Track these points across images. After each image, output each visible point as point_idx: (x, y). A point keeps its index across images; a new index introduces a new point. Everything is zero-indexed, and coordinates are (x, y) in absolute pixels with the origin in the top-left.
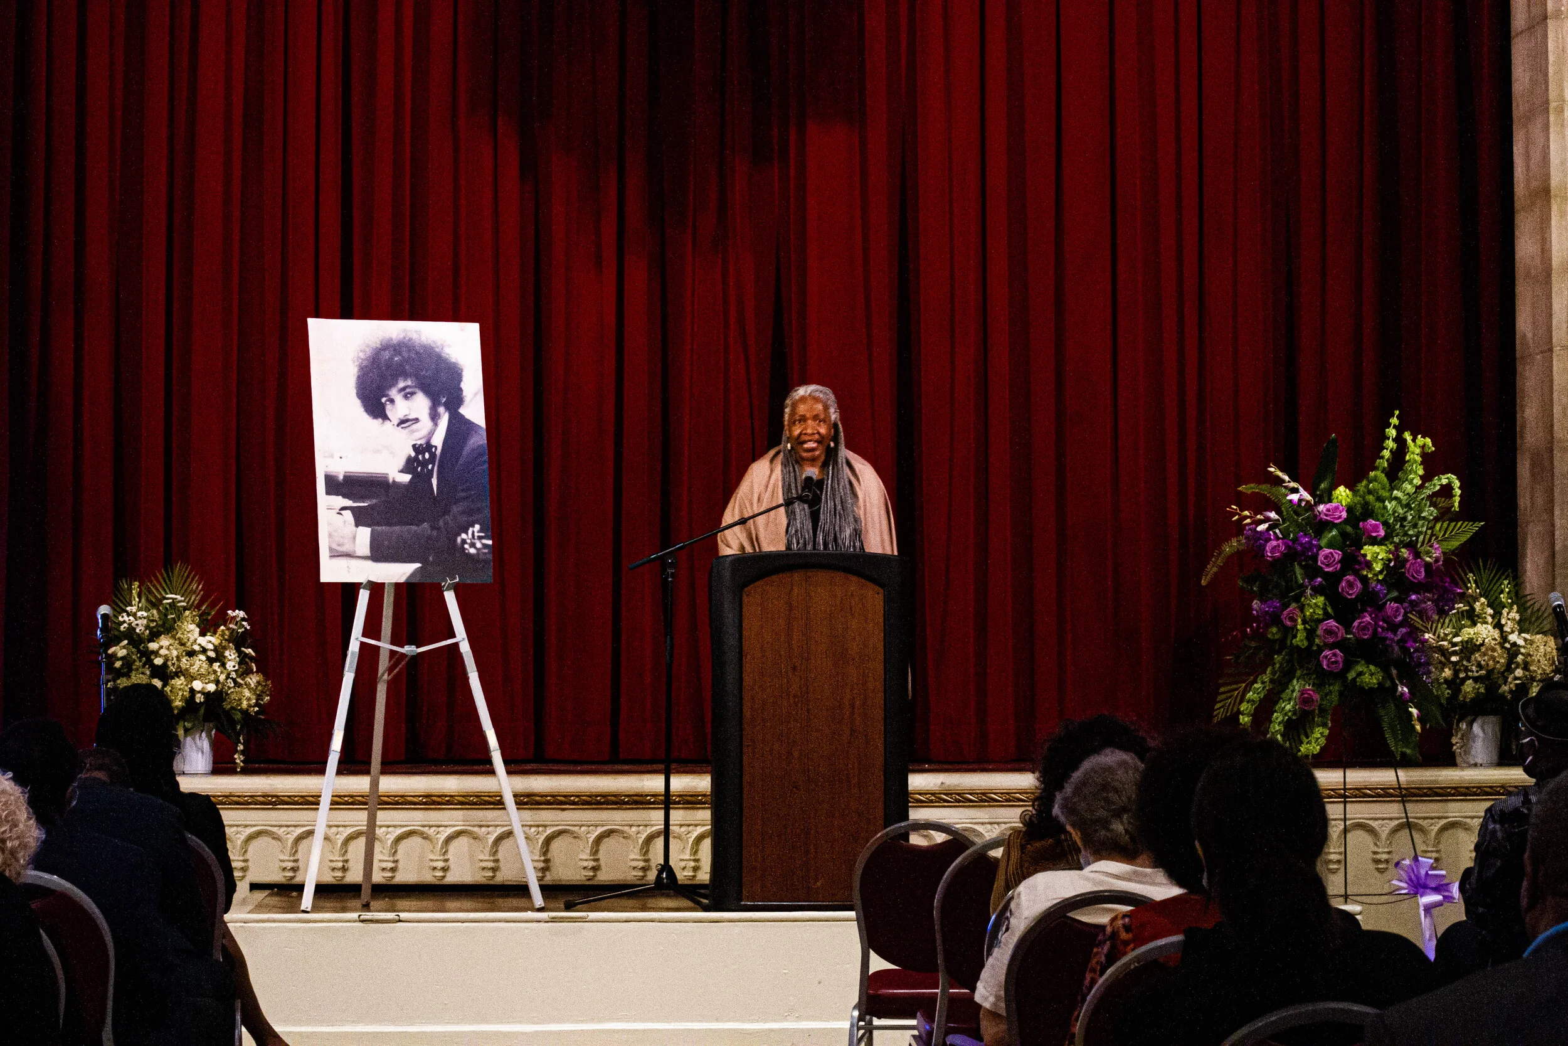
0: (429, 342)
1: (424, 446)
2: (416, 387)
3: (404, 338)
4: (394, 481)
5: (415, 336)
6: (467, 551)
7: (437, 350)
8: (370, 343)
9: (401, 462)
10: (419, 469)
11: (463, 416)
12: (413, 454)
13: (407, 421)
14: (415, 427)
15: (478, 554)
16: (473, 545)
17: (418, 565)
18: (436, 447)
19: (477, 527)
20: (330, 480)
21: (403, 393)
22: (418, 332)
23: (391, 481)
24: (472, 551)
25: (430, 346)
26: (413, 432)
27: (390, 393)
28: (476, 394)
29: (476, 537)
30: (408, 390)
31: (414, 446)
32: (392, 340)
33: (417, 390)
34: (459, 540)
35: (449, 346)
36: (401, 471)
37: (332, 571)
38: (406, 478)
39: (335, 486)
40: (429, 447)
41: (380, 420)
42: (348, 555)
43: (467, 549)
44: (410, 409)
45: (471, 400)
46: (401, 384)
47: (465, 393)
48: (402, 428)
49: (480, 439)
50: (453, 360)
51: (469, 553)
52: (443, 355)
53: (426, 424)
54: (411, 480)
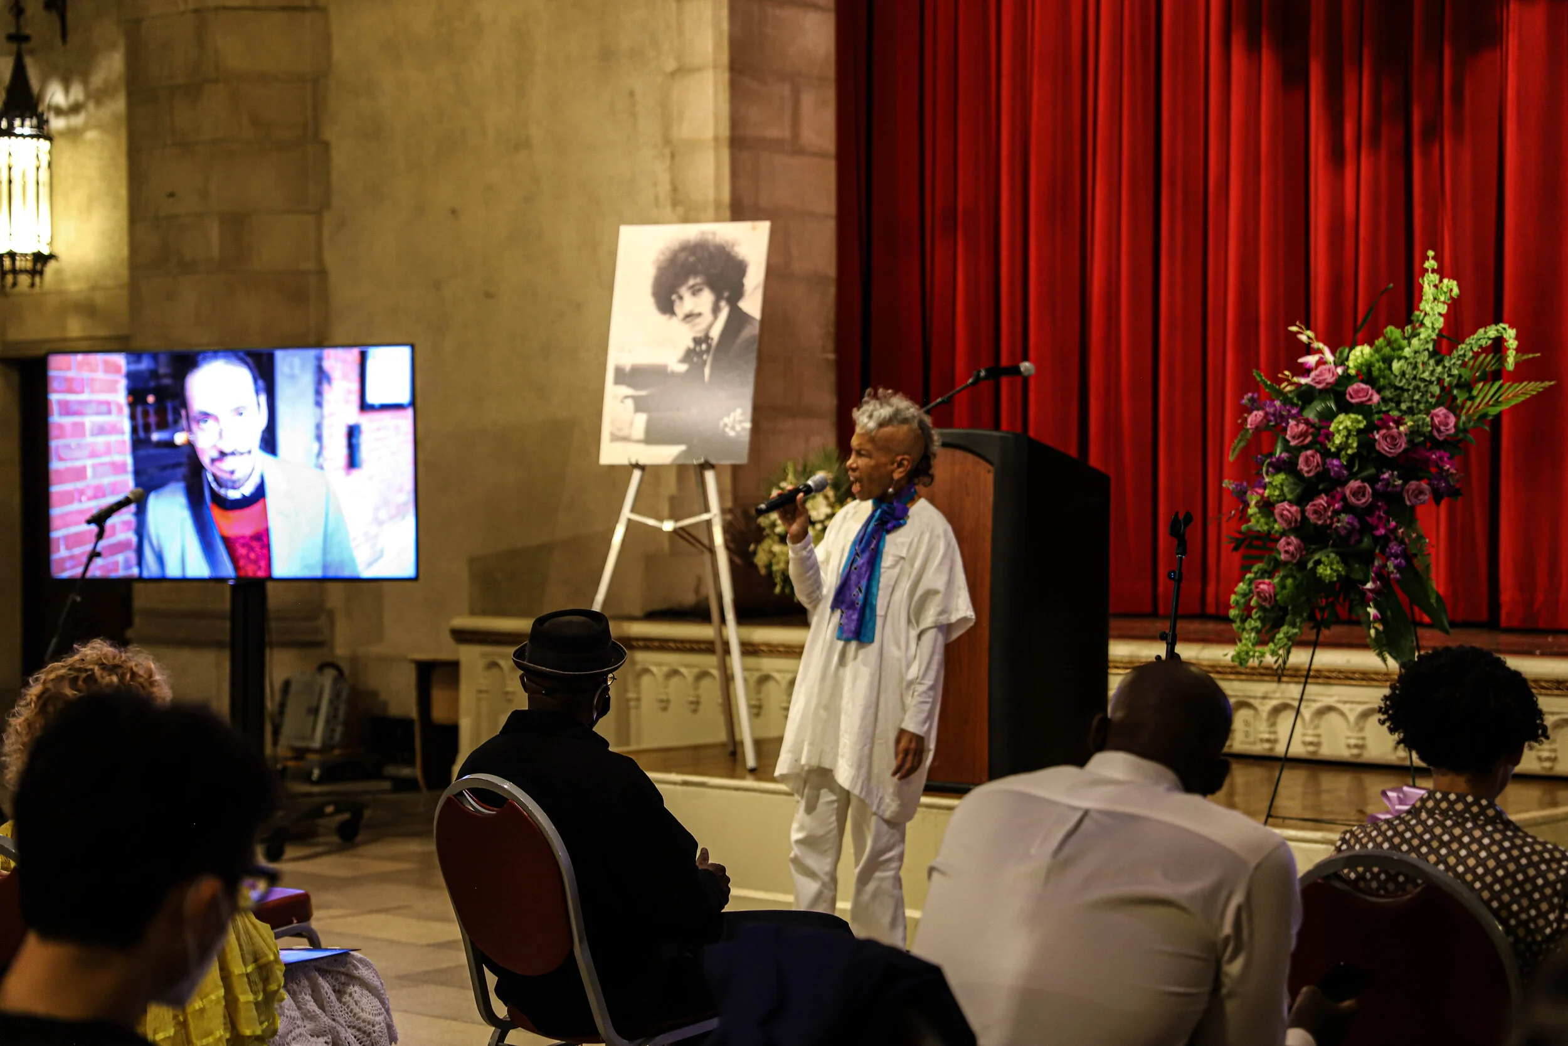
0: (722, 242)
1: (703, 338)
2: (703, 284)
3: (701, 239)
4: (672, 372)
5: (710, 237)
6: (727, 434)
7: (727, 249)
8: (670, 246)
9: (680, 352)
10: (695, 359)
11: (740, 310)
12: (691, 345)
13: (691, 315)
14: (698, 320)
15: (737, 437)
16: (733, 428)
17: (682, 448)
18: (712, 339)
19: (739, 412)
20: (619, 371)
21: (691, 290)
22: (714, 234)
24: (732, 434)
25: (722, 246)
26: (694, 325)
27: (680, 291)
28: (756, 288)
29: (737, 421)
30: (697, 287)
31: (694, 339)
32: (690, 242)
33: (704, 287)
34: (721, 424)
36: (680, 362)
37: (611, 454)
38: (683, 368)
39: (621, 377)
40: (707, 338)
41: (669, 316)
42: (626, 439)
43: (727, 432)
44: (695, 304)
46: (691, 282)
47: (746, 288)
48: (686, 322)
49: (752, 331)
50: (740, 257)
51: (728, 436)
52: (733, 254)
53: (708, 316)
54: (688, 371)
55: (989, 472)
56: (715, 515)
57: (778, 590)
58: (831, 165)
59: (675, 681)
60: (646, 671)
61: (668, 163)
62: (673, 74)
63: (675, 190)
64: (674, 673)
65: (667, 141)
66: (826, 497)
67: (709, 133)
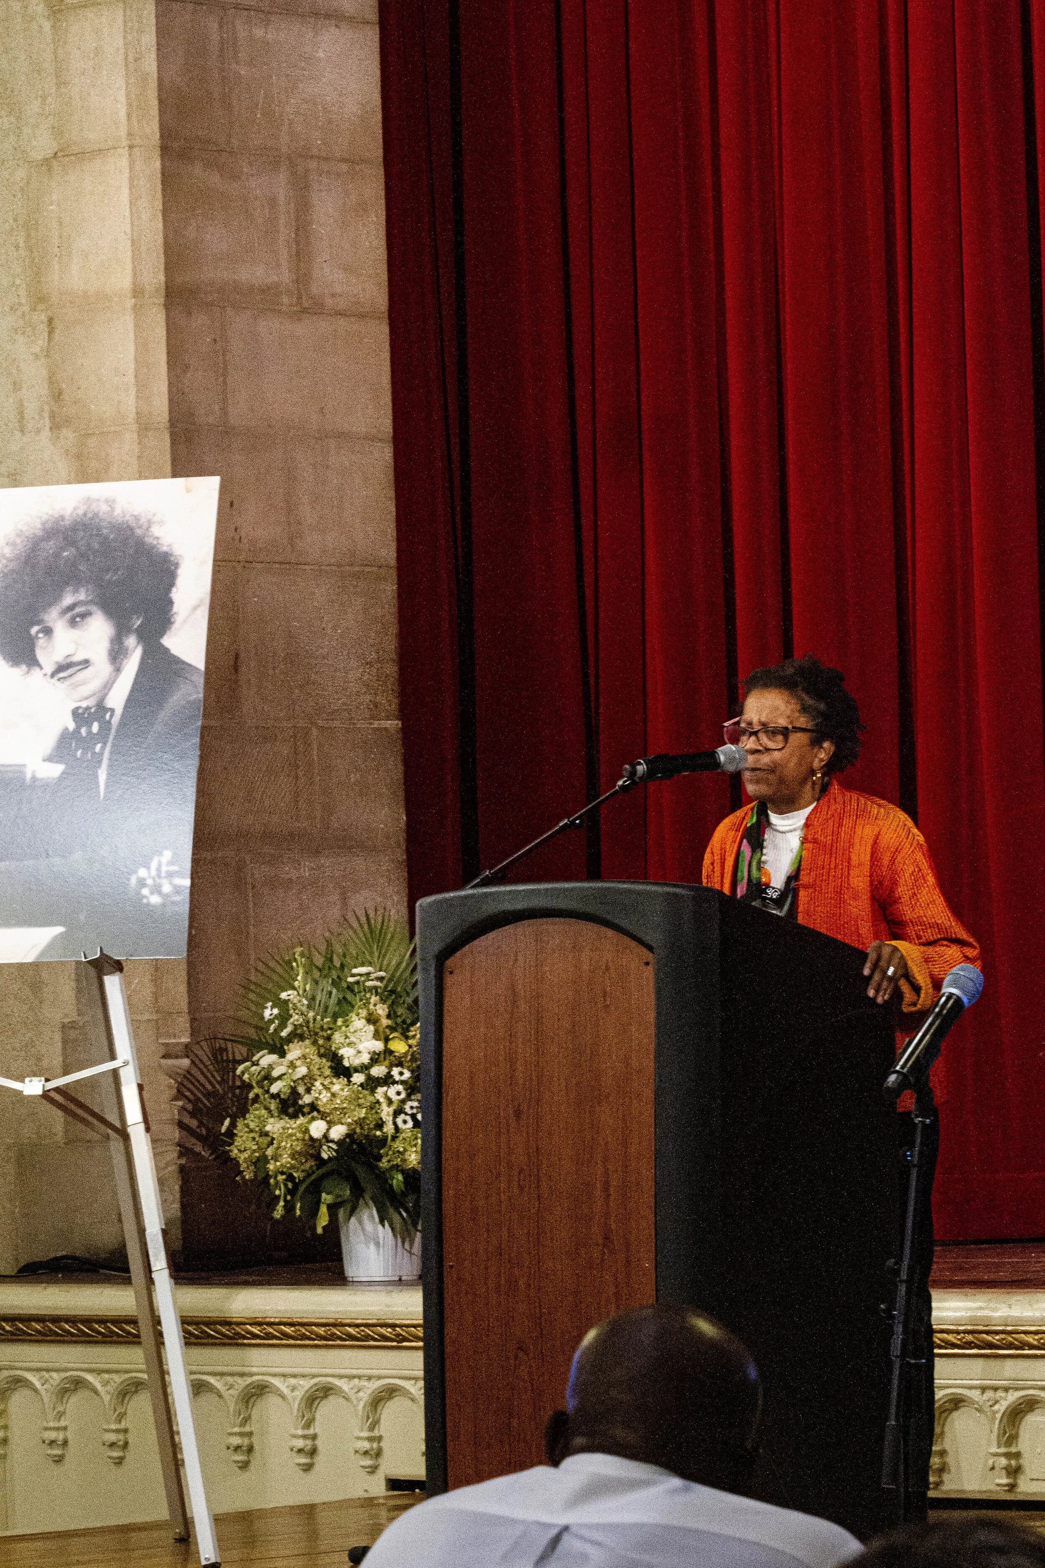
0: (127, 518)
1: (93, 710)
2: (91, 602)
3: (85, 515)
4: (34, 779)
5: (104, 508)
6: (145, 901)
7: (139, 532)
8: (24, 529)
9: (49, 741)
10: (79, 753)
11: (167, 650)
12: (72, 726)
13: (69, 666)
14: (81, 676)
15: (164, 905)
16: (157, 889)
17: (60, 929)
18: (112, 711)
19: (167, 855)
21: (68, 615)
22: (111, 503)
23: (29, 776)
24: (155, 900)
25: (129, 526)
26: (77, 685)
27: (46, 617)
28: (195, 608)
29: (163, 874)
30: (78, 610)
31: (75, 713)
32: (62, 518)
33: (93, 608)
34: (133, 881)
35: (161, 523)
36: (49, 759)
38: (55, 770)
40: (101, 709)
41: (24, 667)
43: (146, 897)
44: (77, 644)
45: (185, 621)
46: (68, 599)
47: (175, 608)
48: (59, 680)
49: (190, 692)
50: (165, 549)
51: (148, 904)
52: (148, 540)
53: (102, 666)
54: (64, 774)
55: (647, 964)
56: (126, 1063)
57: (279, 1212)
58: (382, 332)
59: (75, 1400)
60: (18, 1382)
61: (42, 341)
62: (46, 163)
63: (57, 396)
64: (78, 1384)
65: (40, 299)
66: (372, 1019)
67: (123, 280)
